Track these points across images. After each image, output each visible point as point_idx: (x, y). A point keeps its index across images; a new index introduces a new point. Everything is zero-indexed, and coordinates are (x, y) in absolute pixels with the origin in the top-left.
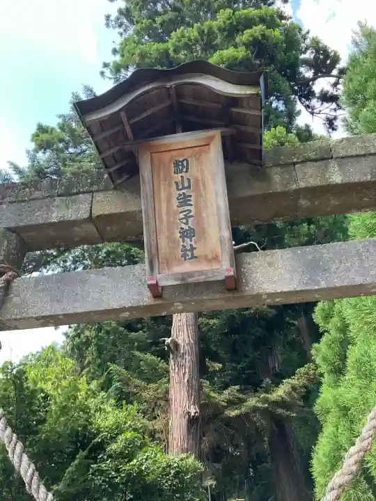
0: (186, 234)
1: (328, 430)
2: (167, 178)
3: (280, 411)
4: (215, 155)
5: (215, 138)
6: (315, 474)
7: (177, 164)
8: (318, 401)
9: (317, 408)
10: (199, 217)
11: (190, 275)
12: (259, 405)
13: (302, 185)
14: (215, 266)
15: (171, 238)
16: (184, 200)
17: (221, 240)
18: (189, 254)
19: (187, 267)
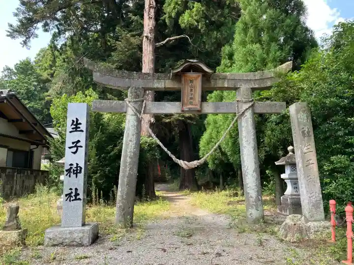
0: (191, 98)
1: (209, 131)
2: (188, 84)
3: (189, 121)
4: (200, 79)
5: (201, 75)
6: (200, 146)
7: (191, 81)
8: (207, 119)
9: (206, 122)
10: (194, 96)
11: (191, 108)
12: (180, 118)
13: (218, 86)
14: (196, 107)
15: (187, 99)
16: (191, 90)
17: (199, 101)
18: (191, 103)
19: (190, 106)
